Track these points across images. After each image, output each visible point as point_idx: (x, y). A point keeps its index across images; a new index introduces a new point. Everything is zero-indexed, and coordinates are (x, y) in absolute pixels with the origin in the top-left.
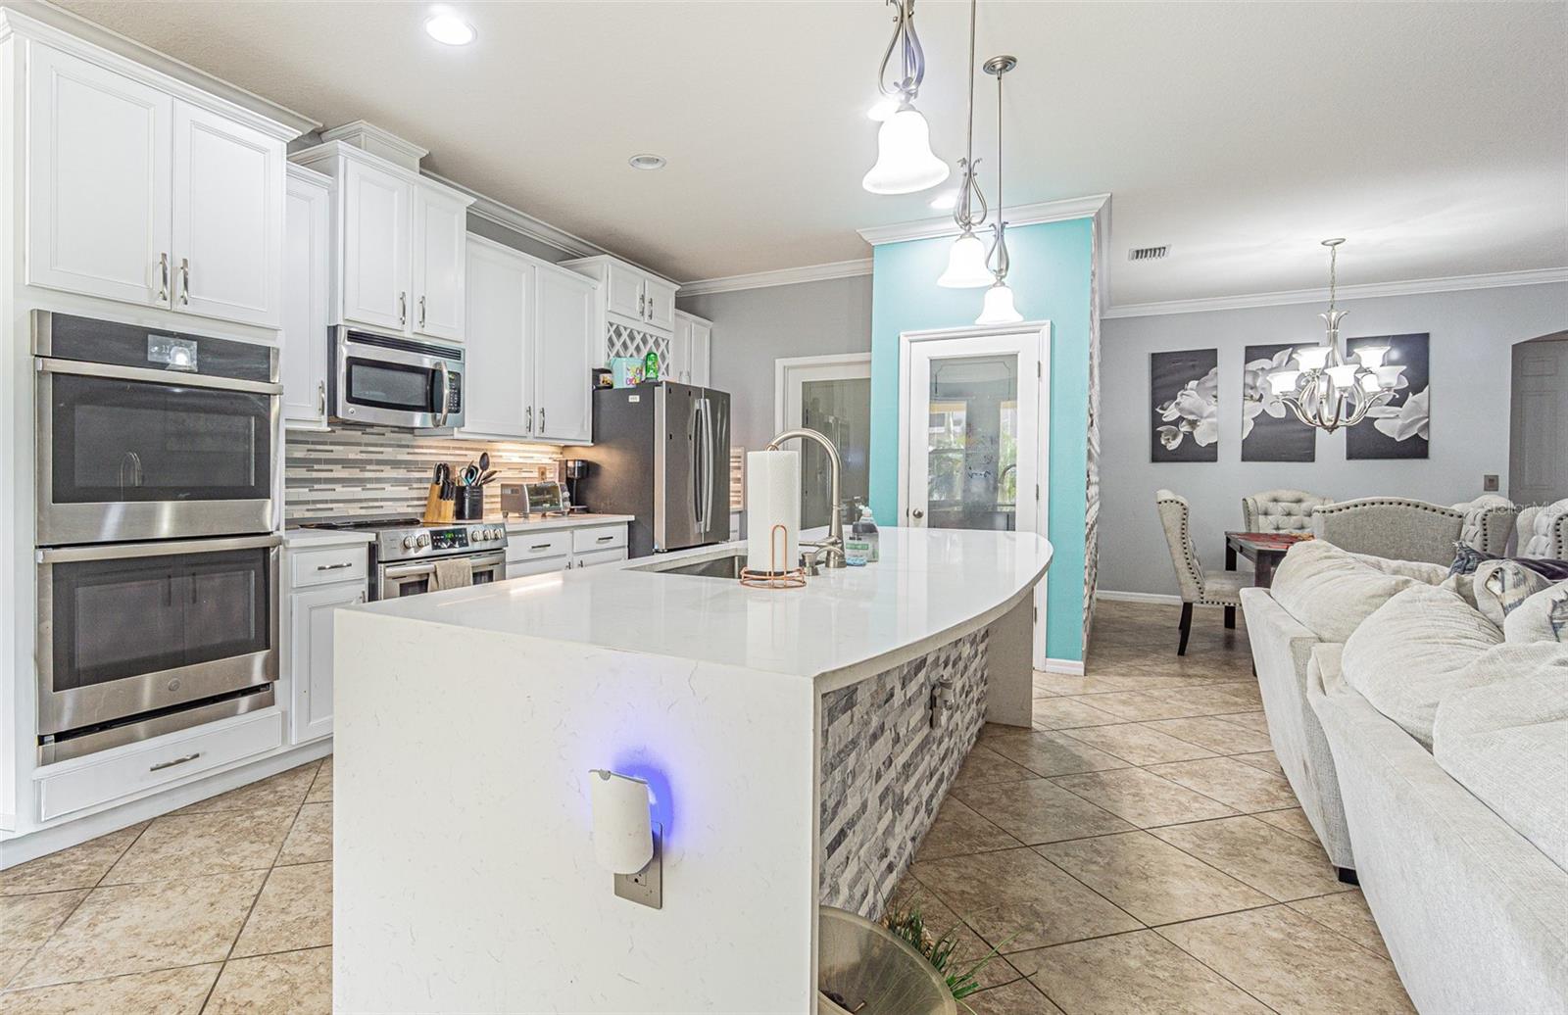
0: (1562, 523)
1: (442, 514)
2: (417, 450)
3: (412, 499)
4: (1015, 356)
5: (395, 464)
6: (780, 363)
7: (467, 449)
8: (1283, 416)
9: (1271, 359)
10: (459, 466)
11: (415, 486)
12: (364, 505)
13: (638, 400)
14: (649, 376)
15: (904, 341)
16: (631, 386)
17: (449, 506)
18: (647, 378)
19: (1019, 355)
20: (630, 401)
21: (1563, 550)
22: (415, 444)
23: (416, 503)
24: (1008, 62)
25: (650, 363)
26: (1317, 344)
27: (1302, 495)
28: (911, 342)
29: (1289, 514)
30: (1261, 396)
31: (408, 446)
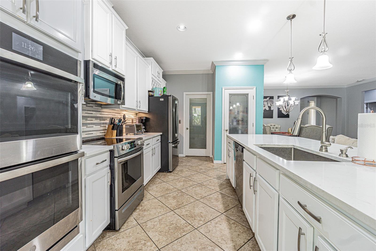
0: (329, 128)
1: (113, 135)
2: (103, 113)
3: (101, 130)
4: (248, 94)
5: (96, 118)
6: (185, 93)
7: (116, 113)
8: (268, 110)
9: (266, 99)
10: (116, 119)
11: (102, 125)
12: (87, 133)
13: (163, 100)
14: (164, 93)
15: (223, 89)
16: (160, 96)
17: (115, 132)
18: (163, 94)
19: (249, 94)
20: (160, 100)
21: (328, 134)
22: (102, 111)
23: (102, 131)
24: (294, 16)
25: (165, 90)
26: (286, 96)
27: (275, 124)
28: (225, 89)
29: (273, 128)
30: (265, 106)
31: (100, 112)
